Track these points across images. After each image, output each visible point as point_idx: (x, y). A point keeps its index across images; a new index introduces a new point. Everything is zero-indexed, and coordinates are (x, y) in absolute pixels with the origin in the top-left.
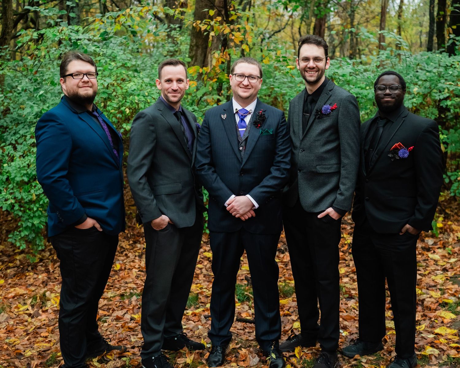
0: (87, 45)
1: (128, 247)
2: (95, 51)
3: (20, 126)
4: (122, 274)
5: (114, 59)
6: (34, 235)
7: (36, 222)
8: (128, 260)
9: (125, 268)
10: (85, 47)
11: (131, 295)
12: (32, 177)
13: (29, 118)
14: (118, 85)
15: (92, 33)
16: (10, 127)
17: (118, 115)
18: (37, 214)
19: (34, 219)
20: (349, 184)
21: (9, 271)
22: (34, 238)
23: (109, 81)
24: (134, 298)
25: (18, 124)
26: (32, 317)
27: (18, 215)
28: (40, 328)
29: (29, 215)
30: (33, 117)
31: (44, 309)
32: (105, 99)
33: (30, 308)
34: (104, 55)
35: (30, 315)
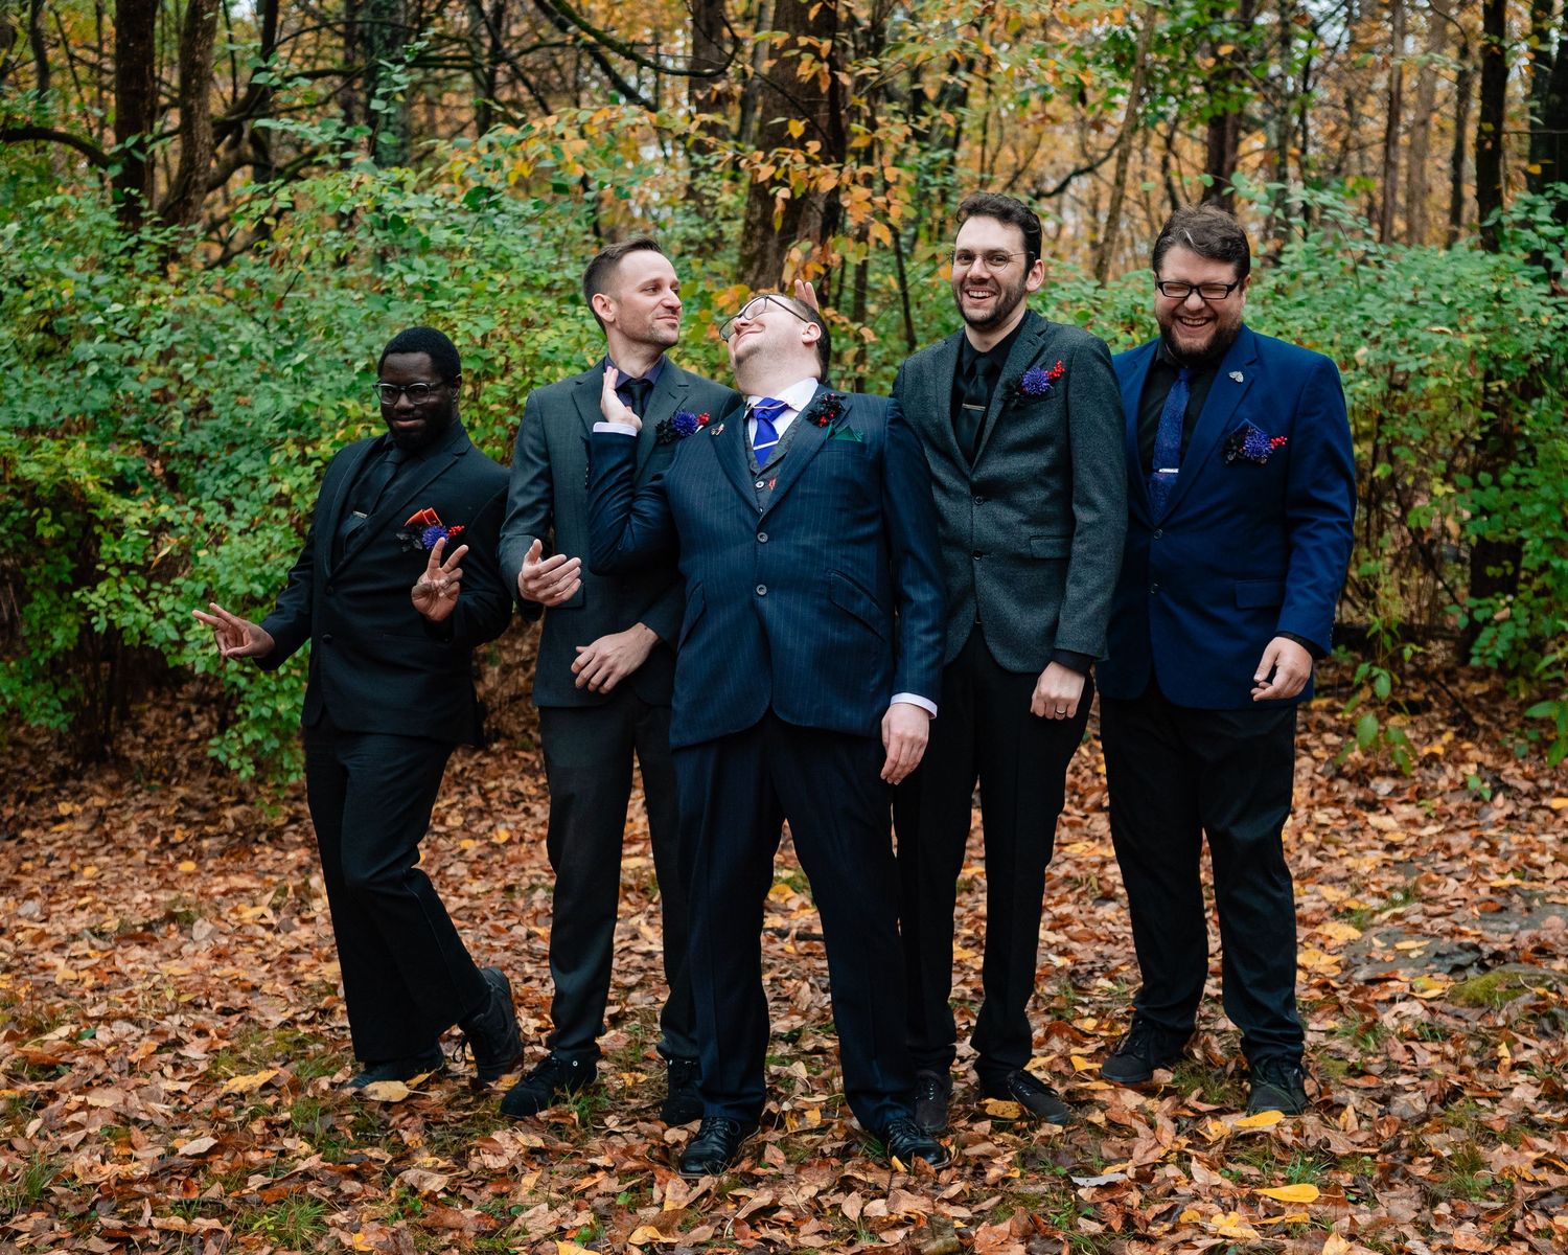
0: (430, 225)
1: (533, 791)
2: (449, 242)
3: (241, 452)
4: (512, 851)
5: (502, 264)
6: (276, 743)
7: (284, 706)
8: (532, 821)
9: (522, 840)
10: (423, 230)
11: (533, 888)
12: (274, 588)
13: (266, 428)
14: (513, 336)
15: (445, 187)
16: (213, 454)
17: (511, 419)
18: (286, 685)
19: (279, 698)
20: (1093, 580)
21: (205, 843)
22: (276, 751)
23: (486, 324)
24: (540, 894)
25: (233, 446)
26: (277, 932)
27: (234, 684)
28: (297, 951)
29: (265, 688)
30: (276, 426)
31: (305, 915)
32: (477, 376)
33: (269, 913)
34: (475, 252)
35: (269, 927)
